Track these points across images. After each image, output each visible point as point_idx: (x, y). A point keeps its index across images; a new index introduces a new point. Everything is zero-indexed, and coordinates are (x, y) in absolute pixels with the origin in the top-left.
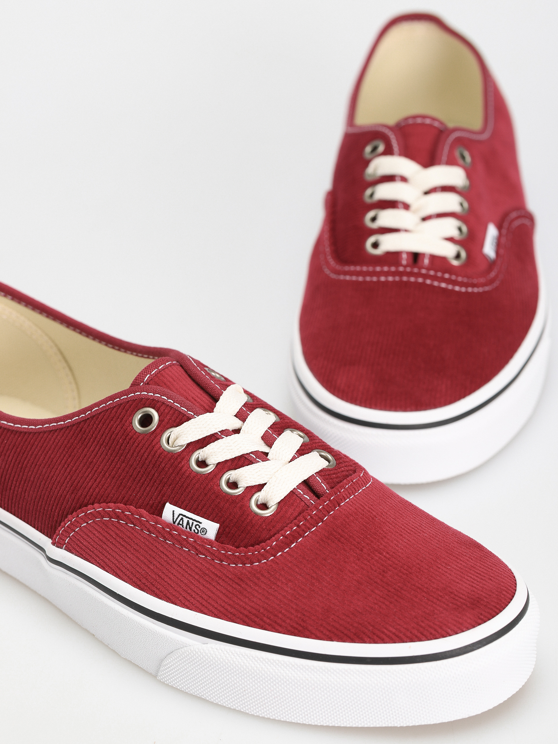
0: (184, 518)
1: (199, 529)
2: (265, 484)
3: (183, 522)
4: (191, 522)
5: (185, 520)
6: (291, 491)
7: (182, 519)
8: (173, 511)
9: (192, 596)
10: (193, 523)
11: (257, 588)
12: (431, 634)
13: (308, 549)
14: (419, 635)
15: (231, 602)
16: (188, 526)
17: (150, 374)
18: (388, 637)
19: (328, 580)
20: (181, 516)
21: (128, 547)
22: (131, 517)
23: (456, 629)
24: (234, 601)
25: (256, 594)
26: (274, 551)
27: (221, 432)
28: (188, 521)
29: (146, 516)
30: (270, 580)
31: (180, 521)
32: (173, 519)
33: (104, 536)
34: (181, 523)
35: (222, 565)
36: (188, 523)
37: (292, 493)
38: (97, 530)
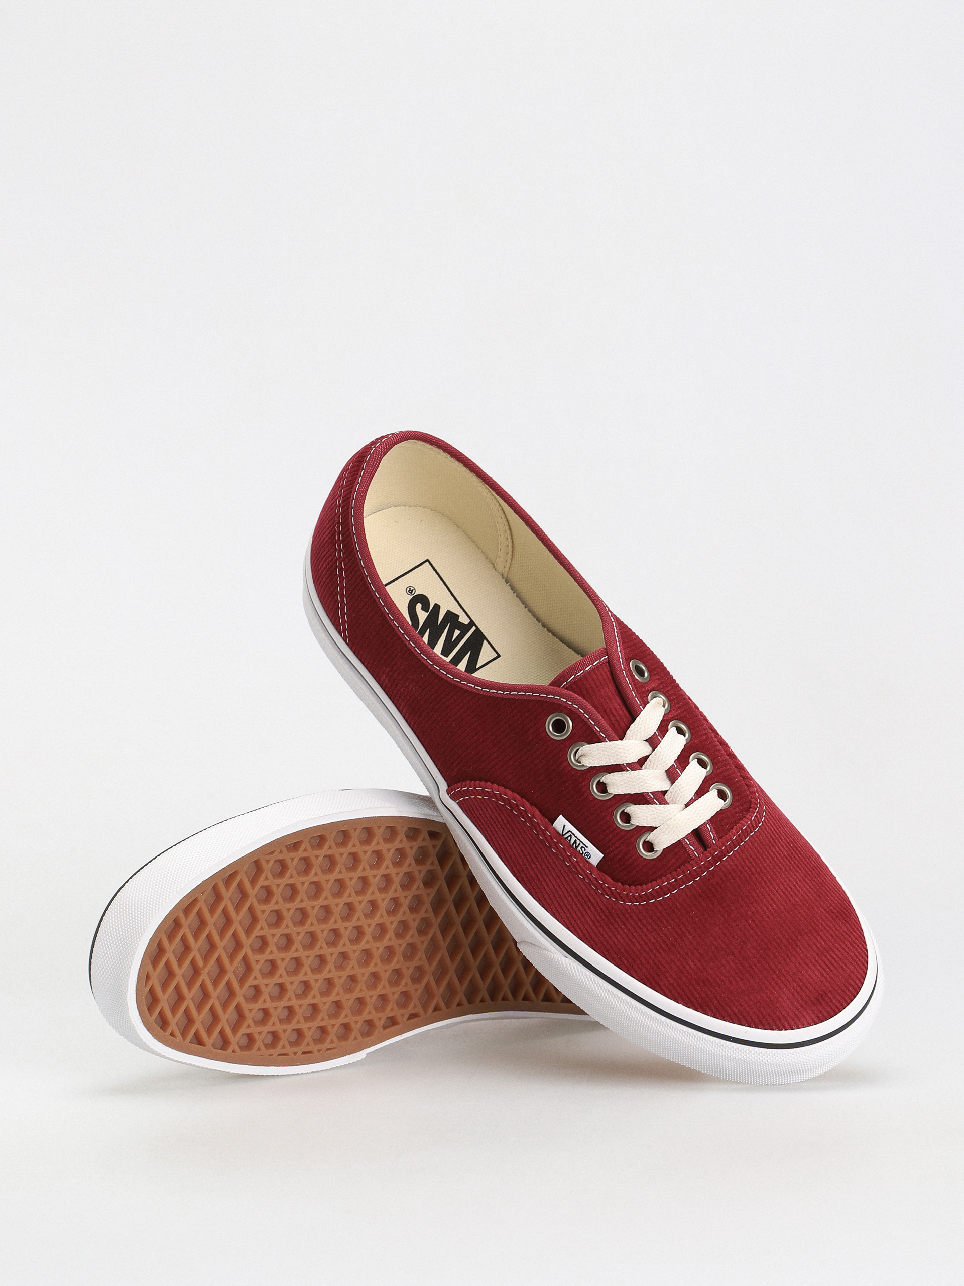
0: (573, 836)
1: (585, 852)
2: (656, 828)
3: (571, 839)
4: (578, 842)
5: (574, 839)
6: (679, 840)
7: (570, 836)
8: (564, 826)
9: (563, 910)
10: (579, 844)
11: (623, 927)
12: (768, 1023)
13: (679, 903)
14: (757, 1021)
15: (597, 932)
16: (575, 845)
17: (575, 675)
18: (729, 1016)
19: (690, 939)
20: (570, 833)
21: (516, 838)
22: (524, 813)
23: (792, 1023)
24: (600, 932)
25: (621, 933)
26: (648, 897)
27: (628, 764)
28: (576, 840)
29: (538, 819)
30: (637, 924)
31: (568, 837)
32: (563, 832)
33: (496, 817)
34: (569, 839)
35: (597, 893)
36: (575, 842)
37: (679, 843)
38: (490, 808)
